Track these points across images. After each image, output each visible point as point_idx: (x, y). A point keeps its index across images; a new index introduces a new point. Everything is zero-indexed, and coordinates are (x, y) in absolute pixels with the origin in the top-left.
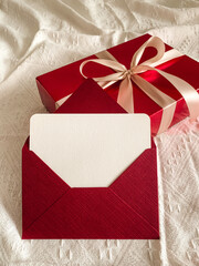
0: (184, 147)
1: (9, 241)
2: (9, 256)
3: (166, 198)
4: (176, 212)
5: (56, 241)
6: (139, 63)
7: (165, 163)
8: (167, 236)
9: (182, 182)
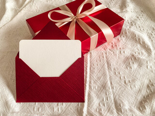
0: (103, 57)
1: (9, 103)
2: (9, 110)
3: (90, 83)
4: (95, 89)
5: (33, 103)
6: (81, 13)
7: (92, 65)
8: (88, 101)
9: (100, 75)
